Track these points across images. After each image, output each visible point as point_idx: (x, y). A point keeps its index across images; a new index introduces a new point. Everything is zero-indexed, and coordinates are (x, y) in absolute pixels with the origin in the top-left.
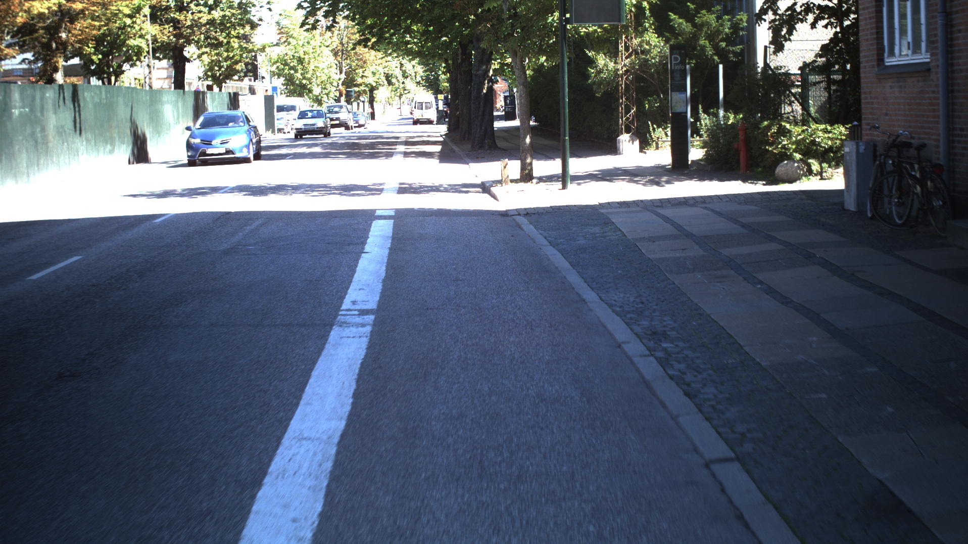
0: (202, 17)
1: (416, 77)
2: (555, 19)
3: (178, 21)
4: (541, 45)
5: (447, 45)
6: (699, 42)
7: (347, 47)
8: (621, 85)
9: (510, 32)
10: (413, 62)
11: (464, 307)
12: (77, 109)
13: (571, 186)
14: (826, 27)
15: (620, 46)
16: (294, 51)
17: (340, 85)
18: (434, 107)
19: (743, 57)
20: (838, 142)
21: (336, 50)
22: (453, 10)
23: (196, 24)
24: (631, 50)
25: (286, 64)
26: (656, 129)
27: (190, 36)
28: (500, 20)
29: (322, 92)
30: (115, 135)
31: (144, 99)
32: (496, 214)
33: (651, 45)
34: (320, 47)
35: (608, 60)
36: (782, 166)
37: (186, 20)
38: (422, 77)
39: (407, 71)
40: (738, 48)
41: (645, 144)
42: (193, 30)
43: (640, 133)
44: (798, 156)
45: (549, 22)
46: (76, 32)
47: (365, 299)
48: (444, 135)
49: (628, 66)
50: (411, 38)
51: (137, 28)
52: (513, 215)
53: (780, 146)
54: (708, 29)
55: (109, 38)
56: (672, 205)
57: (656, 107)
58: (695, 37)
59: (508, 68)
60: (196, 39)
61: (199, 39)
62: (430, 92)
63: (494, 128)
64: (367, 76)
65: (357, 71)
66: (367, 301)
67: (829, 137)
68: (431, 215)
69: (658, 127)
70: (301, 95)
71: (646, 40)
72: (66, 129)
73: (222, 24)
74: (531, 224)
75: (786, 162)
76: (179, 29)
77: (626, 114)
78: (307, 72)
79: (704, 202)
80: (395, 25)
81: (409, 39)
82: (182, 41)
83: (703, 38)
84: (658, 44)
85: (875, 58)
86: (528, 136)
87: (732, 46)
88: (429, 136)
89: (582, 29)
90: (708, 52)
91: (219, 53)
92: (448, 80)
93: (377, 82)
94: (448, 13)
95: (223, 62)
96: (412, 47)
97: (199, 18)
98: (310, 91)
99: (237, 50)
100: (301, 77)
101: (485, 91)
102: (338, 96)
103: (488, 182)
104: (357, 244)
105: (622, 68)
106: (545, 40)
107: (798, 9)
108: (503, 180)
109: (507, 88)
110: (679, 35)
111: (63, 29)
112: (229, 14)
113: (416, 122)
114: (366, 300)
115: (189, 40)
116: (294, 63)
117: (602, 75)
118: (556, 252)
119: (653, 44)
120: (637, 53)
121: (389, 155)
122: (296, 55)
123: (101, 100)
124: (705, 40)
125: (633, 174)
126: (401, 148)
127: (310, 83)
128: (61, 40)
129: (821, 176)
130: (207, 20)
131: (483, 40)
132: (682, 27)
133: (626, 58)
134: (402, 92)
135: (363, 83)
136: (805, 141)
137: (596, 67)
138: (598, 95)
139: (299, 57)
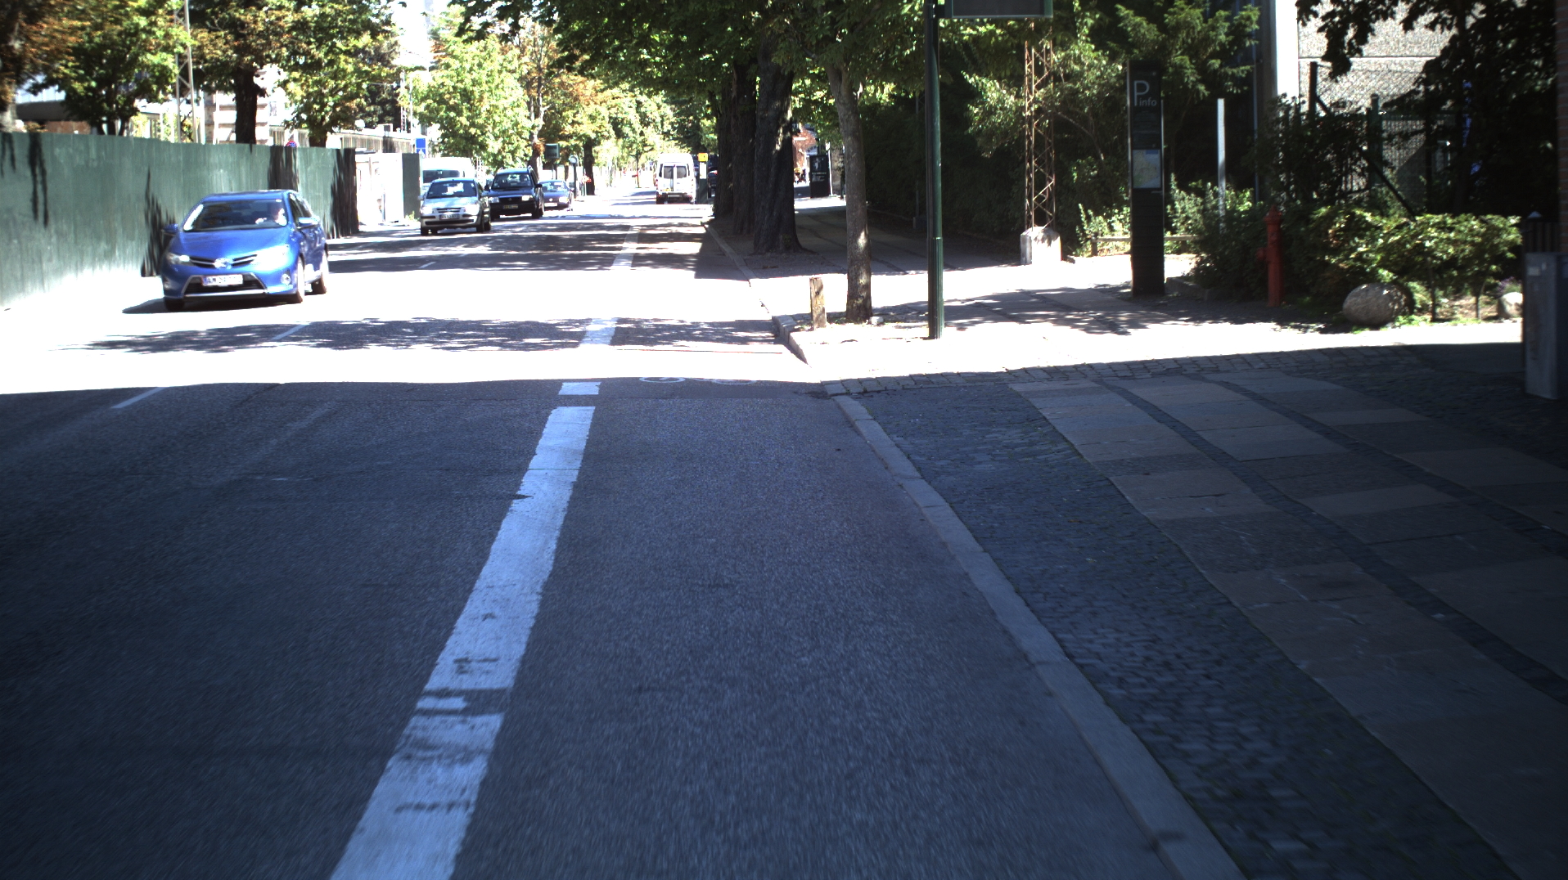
0: (284, 17)
1: (662, 125)
2: (916, 8)
3: (243, 25)
4: (887, 60)
5: (714, 66)
6: (1170, 58)
8: (1029, 137)
9: (828, 33)
10: (657, 99)
12: (39, 178)
13: (948, 332)
14: (1431, 26)
15: (1027, 66)
16: (455, 79)
17: (535, 136)
18: (693, 173)
19: (1250, 85)
20: (1468, 248)
21: (529, 78)
22: (722, 4)
23: (273, 29)
24: (1046, 74)
25: (441, 101)
26: (1093, 218)
27: (262, 51)
29: (503, 148)
30: (117, 225)
31: (173, 159)
32: (803, 391)
33: (1083, 64)
34: (500, 72)
35: (1005, 92)
36: (1357, 295)
37: (255, 22)
38: (672, 124)
39: (648, 114)
40: (1242, 70)
41: (1071, 246)
42: (267, 39)
43: (1064, 225)
44: (1387, 275)
45: (906, 14)
46: (40, 39)
47: (492, 651)
48: (708, 223)
49: (1041, 102)
50: (650, 55)
51: (160, 33)
52: (837, 395)
53: (1353, 256)
54: (1188, 34)
55: (109, 51)
56: (1154, 375)
57: (1090, 177)
58: (1164, 50)
59: (817, 108)
60: (274, 55)
61: (278, 55)
62: (686, 149)
63: (794, 210)
64: (580, 121)
65: (564, 114)
66: (495, 660)
67: (1448, 239)
68: (672, 396)
69: (1097, 214)
70: (466, 153)
71: (1075, 54)
72: (17, 215)
73: (320, 28)
74: (875, 419)
75: (1364, 286)
76: (244, 36)
77: (1038, 191)
78: (477, 115)
79: (1217, 370)
80: (623, 33)
81: (647, 57)
82: (249, 58)
83: (1179, 52)
84: (1096, 62)
86: (863, 234)
87: (1232, 67)
88: (681, 225)
89: (965, 29)
90: (1188, 77)
91: (320, 81)
92: (716, 129)
93: (597, 132)
94: (713, 10)
95: (327, 97)
96: (652, 71)
97: (279, 19)
98: (483, 147)
99: (352, 76)
100: (468, 123)
101: (778, 147)
102: (531, 154)
103: (785, 318)
105: (1030, 105)
106: (895, 49)
108: (815, 315)
109: (814, 142)
110: (1134, 45)
111: (16, 33)
112: (333, 13)
113: (662, 199)
114: (493, 656)
115: (262, 57)
116: (456, 100)
117: (994, 119)
119: (1087, 63)
120: (1057, 79)
121: (606, 261)
122: (459, 85)
123: (87, 162)
124: (1182, 54)
126: (631, 248)
127: (483, 134)
128: (13, 54)
129: (1433, 313)
130: (293, 22)
131: (776, 50)
132: (1140, 31)
133: (1038, 87)
134: (641, 148)
135: (575, 134)
136: (1404, 245)
137: (983, 103)
138: (985, 155)
139: (465, 90)
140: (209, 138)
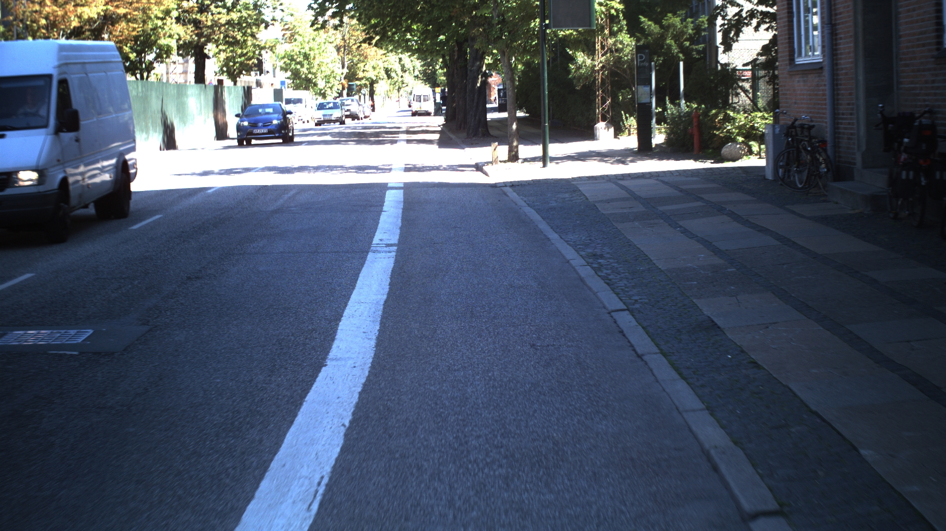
0: (221, 18)
1: (414, 72)
2: (537, 24)
3: (200, 22)
4: (525, 47)
5: (444, 43)
6: (666, 41)
7: (349, 43)
8: (598, 79)
9: (499, 35)
10: (412, 58)
11: (461, 243)
13: (551, 165)
14: (767, 29)
15: (597, 46)
16: (300, 47)
17: (343, 79)
18: (432, 100)
19: (705, 54)
21: (339, 46)
22: (450, 12)
23: (215, 24)
24: (606, 49)
25: (292, 59)
26: (628, 118)
27: (210, 35)
28: (491, 25)
29: (326, 86)
30: (150, 125)
31: (172, 92)
32: (488, 186)
33: (624, 44)
34: (325, 43)
35: (586, 58)
36: (727, 147)
37: (207, 21)
38: (420, 71)
39: (406, 65)
40: (701, 47)
41: (619, 131)
42: (213, 30)
43: (615, 121)
44: (740, 139)
45: (532, 27)
46: (117, 33)
47: (388, 238)
48: (442, 125)
49: (604, 63)
50: (412, 36)
51: (167, 29)
52: (501, 187)
53: (725, 131)
54: (674, 30)
55: (142, 38)
56: (633, 178)
57: (628, 98)
58: (663, 37)
60: (216, 38)
61: (218, 38)
62: (428, 85)
63: (487, 119)
64: (367, 70)
65: (358, 66)
66: (391, 239)
67: (765, 123)
68: (434, 187)
69: (630, 117)
70: (307, 88)
71: (620, 40)
73: (239, 24)
74: (514, 191)
75: (730, 144)
76: (201, 28)
77: (602, 105)
78: (312, 67)
79: (658, 176)
80: (397, 25)
81: (410, 37)
82: (204, 39)
84: (630, 43)
85: (788, 58)
86: (515, 123)
87: (695, 45)
88: (428, 126)
89: (560, 32)
90: (674, 50)
91: (234, 50)
92: (445, 74)
93: (377, 76)
94: (446, 15)
95: (237, 58)
96: (412, 45)
97: (219, 19)
98: (315, 85)
100: (307, 72)
101: (478, 85)
102: (341, 89)
103: (481, 163)
104: (377, 206)
105: (599, 64)
106: (528, 42)
107: (744, 15)
108: (494, 161)
109: (500, 81)
110: (648, 35)
111: (106, 31)
112: (247, 16)
113: (415, 114)
115: (210, 39)
116: (301, 59)
117: (581, 71)
118: (533, 211)
119: (626, 43)
120: (611, 52)
121: (393, 142)
122: (303, 51)
124: (671, 39)
125: (602, 156)
126: (403, 136)
127: (316, 78)
129: (760, 155)
130: (226, 20)
131: (476, 42)
132: (651, 28)
133: (603, 55)
134: (401, 85)
135: (365, 77)
136: (746, 126)
137: (576, 63)
138: (577, 88)
139: (305, 53)
140: (168, 81)
